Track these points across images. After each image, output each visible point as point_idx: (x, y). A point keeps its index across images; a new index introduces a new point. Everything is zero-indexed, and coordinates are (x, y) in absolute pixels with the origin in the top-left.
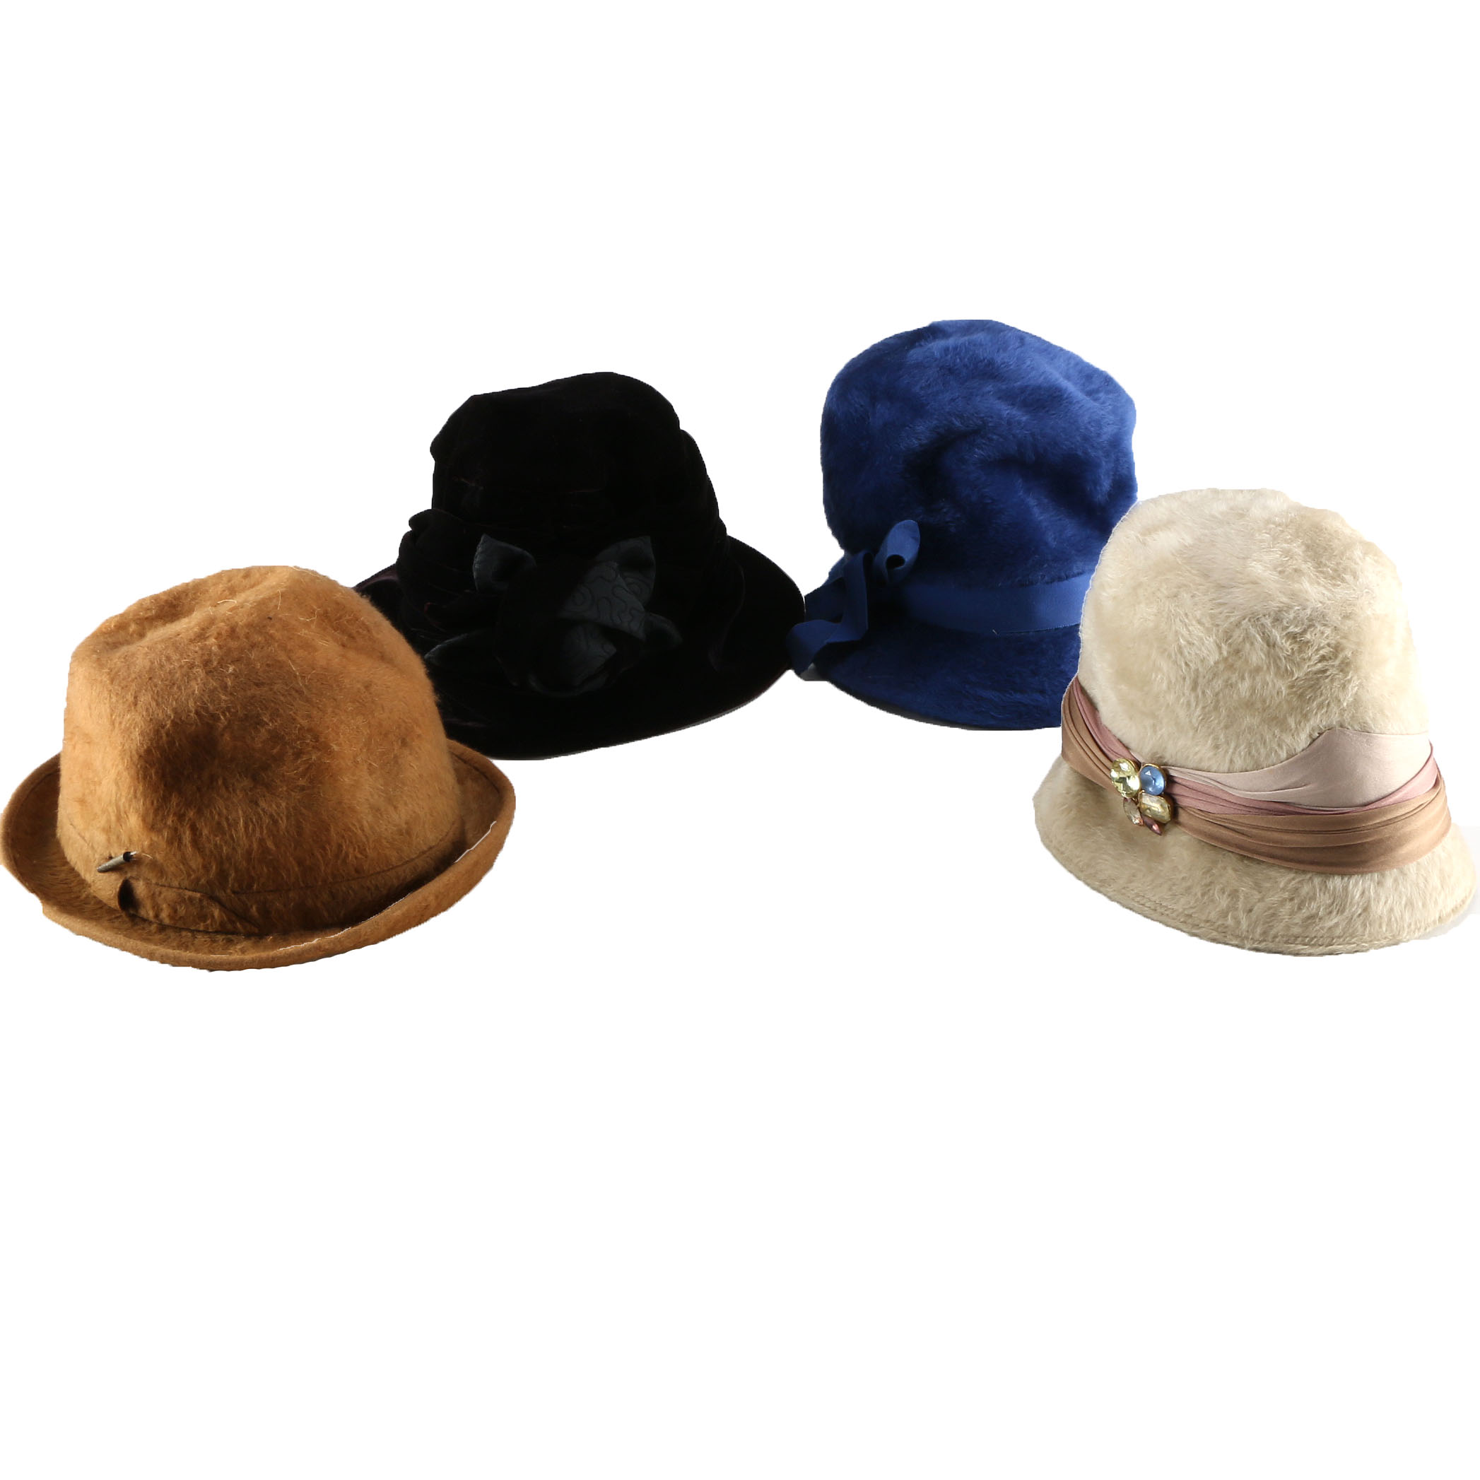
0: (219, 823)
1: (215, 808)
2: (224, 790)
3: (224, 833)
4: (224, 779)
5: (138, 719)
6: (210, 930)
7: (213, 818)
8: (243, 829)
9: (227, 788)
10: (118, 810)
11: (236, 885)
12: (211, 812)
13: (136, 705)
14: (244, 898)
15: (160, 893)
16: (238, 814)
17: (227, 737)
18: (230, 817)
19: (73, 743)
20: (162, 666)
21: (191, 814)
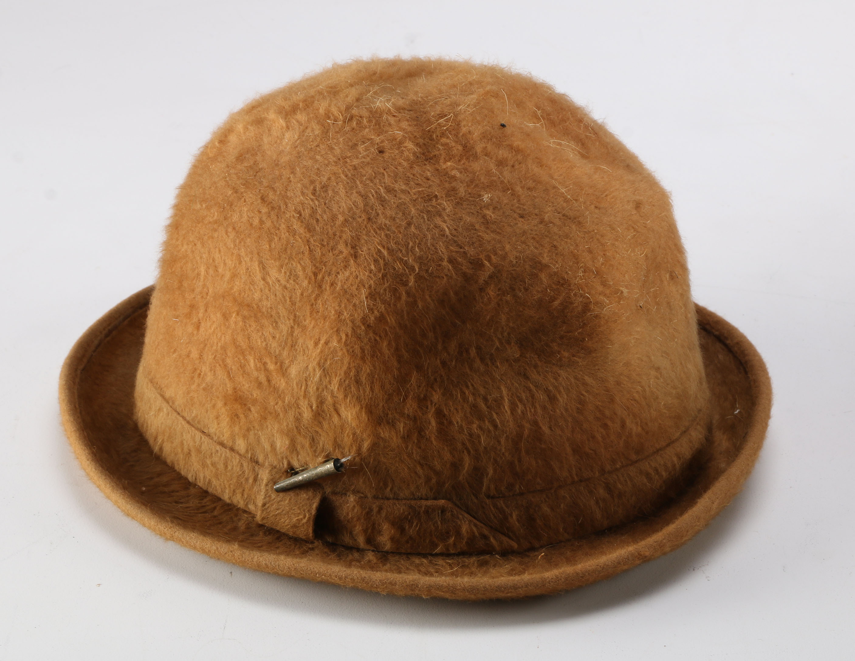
0: (474, 406)
1: (467, 387)
2: (478, 361)
3: (481, 418)
4: (478, 348)
5: (363, 275)
6: (452, 552)
7: (465, 399)
8: (509, 412)
9: (482, 360)
10: (321, 402)
11: (492, 487)
12: (463, 393)
13: (356, 256)
14: (501, 503)
15: (380, 509)
16: (501, 392)
17: (491, 292)
18: (489, 397)
19: (195, 320)
20: (382, 201)
21: (436, 397)
